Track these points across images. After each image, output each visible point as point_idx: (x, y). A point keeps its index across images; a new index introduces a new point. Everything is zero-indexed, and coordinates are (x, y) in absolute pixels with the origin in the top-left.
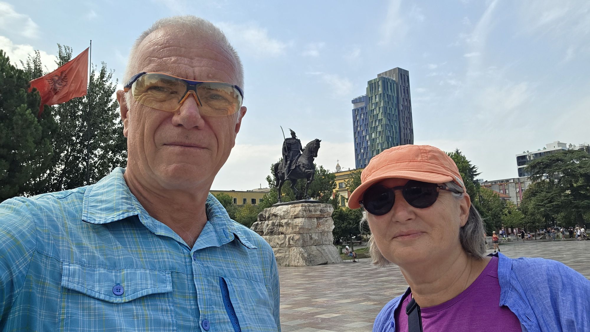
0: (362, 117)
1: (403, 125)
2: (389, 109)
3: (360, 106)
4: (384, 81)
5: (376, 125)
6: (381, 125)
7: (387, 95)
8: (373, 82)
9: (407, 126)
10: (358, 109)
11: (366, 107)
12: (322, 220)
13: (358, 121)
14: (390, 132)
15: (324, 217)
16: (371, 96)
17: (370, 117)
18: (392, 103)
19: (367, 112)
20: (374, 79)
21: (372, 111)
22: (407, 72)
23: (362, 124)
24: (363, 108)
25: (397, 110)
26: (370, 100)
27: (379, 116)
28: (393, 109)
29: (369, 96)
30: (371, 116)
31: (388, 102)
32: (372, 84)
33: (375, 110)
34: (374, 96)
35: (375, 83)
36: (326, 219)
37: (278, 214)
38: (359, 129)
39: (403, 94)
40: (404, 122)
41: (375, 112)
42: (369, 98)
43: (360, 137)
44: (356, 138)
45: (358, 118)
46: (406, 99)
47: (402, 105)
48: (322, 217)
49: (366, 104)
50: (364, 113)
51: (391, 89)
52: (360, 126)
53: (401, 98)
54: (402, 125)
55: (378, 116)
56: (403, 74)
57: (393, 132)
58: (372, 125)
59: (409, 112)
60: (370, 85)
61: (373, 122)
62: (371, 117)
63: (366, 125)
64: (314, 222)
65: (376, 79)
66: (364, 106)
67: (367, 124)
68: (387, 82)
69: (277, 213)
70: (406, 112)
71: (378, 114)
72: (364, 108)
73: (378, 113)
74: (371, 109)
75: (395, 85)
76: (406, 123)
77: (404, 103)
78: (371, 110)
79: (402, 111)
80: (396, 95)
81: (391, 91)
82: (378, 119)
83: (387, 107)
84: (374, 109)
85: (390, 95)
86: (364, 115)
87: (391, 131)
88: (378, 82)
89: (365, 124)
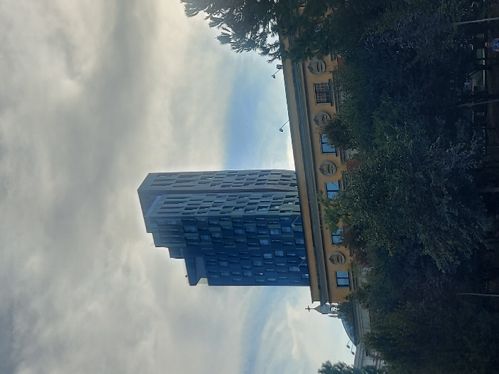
5: (244, 233)
10: (209, 272)
13: (232, 275)
16: (185, 242)
17: (225, 247)
21: (216, 242)
25: (220, 194)
27: (227, 228)
28: (217, 201)
33: (213, 236)
44: (268, 281)
45: (226, 274)
47: (211, 186)
49: (200, 253)
54: (251, 187)
57: (261, 202)
71: (222, 229)
79: (223, 186)
81: (182, 202)
82: (232, 228)
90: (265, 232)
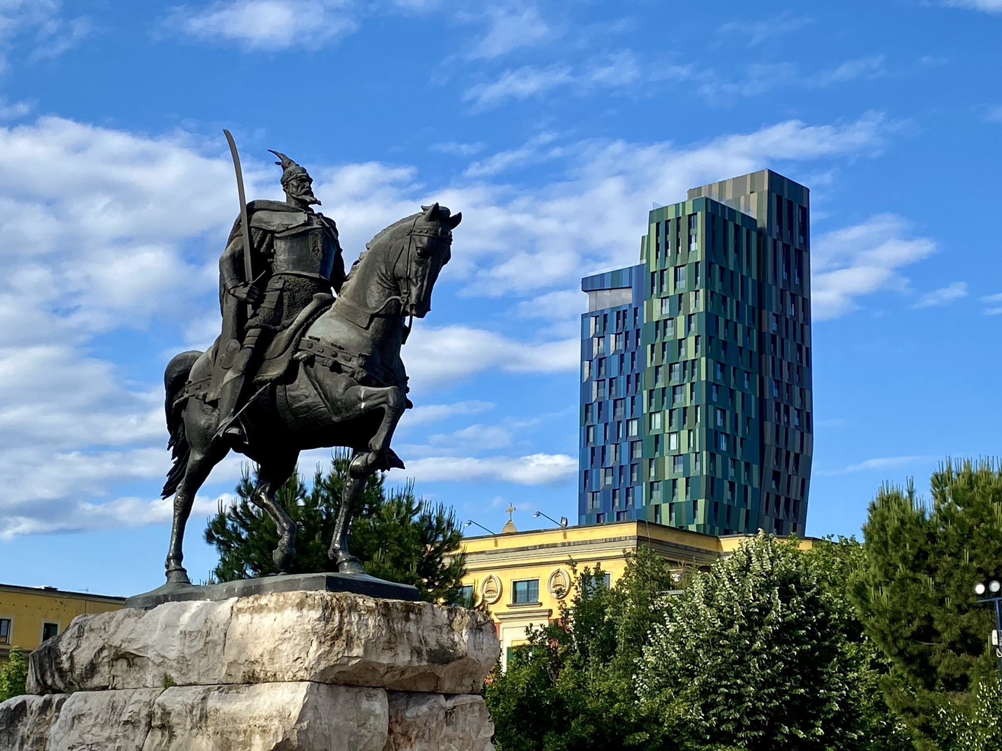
0: (620, 345)
1: (775, 393)
2: (727, 327)
3: (614, 304)
4: (713, 216)
5: (672, 383)
6: (692, 384)
7: (722, 269)
8: (671, 216)
9: (790, 399)
11: (636, 309)
12: (424, 708)
13: (600, 360)
14: (723, 417)
15: (434, 693)
16: (659, 269)
17: (649, 347)
18: (737, 302)
19: (638, 330)
20: (676, 206)
21: (657, 329)
22: (801, 193)
23: (614, 373)
24: (625, 311)
25: (755, 332)
26: (653, 285)
27: (683, 350)
28: (740, 327)
29: (653, 269)
30: (653, 346)
31: (724, 299)
32: (667, 221)
33: (669, 322)
34: (672, 270)
35: (678, 219)
36: (449, 704)
37: (150, 654)
38: (602, 393)
39: (782, 275)
40: (778, 383)
41: (670, 332)
42: (653, 273)
43: (606, 425)
44: (588, 427)
45: (601, 350)
46: (793, 296)
47: (774, 314)
48: (423, 687)
49: (639, 298)
50: (627, 333)
51: (737, 250)
52: (607, 382)
53: (774, 287)
54: (771, 393)
55: (680, 347)
56: (786, 196)
57: (736, 415)
58: (656, 381)
59: (799, 348)
60: (658, 224)
61: (662, 370)
62: (652, 352)
63: (633, 378)
64: (371, 713)
65: (683, 203)
66: (630, 305)
67: (637, 375)
68: (725, 221)
69: (145, 647)
70: (790, 346)
71: (680, 340)
72: (630, 314)
73: (681, 335)
74: (655, 319)
75: (754, 235)
76: (788, 385)
77: (784, 310)
78: (657, 322)
79: (774, 338)
80: (754, 276)
81: (739, 260)
82: (682, 359)
83: (717, 318)
84: (665, 321)
85: (732, 272)
86: (626, 339)
87: (728, 412)
88: (690, 216)
89: (629, 376)
90: (674, 424)
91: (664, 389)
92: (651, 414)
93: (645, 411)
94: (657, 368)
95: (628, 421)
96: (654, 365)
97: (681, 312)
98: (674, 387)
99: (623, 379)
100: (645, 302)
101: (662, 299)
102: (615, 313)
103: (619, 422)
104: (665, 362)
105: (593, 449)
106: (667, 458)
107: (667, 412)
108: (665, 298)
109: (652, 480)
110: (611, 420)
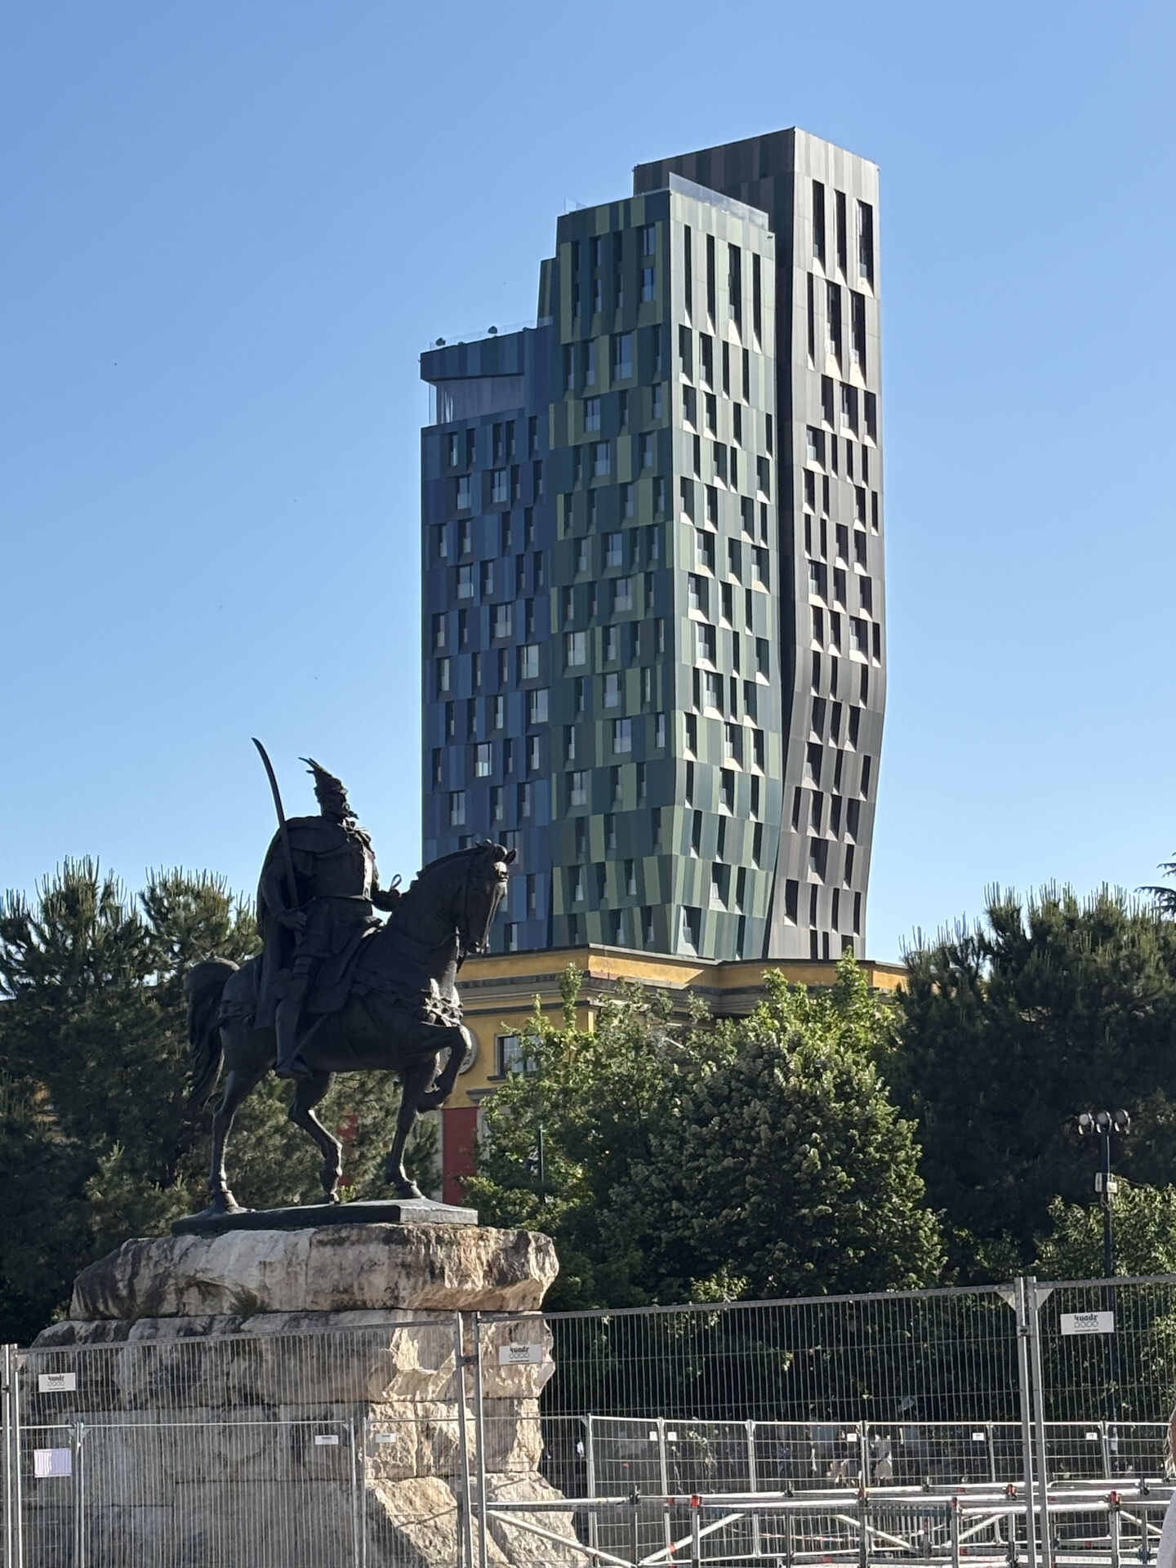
0: (501, 495)
3: (487, 410)
5: (608, 575)
6: (648, 575)
8: (602, 228)
10: (470, 432)
11: (532, 419)
13: (461, 524)
16: (578, 338)
17: (561, 498)
19: (537, 463)
20: (613, 206)
21: (577, 462)
23: (491, 550)
24: (510, 424)
26: (567, 372)
27: (630, 507)
29: (566, 338)
30: (568, 497)
32: (594, 240)
33: (601, 449)
34: (605, 341)
35: (617, 236)
38: (466, 590)
41: (602, 468)
42: (567, 346)
43: (474, 656)
44: (439, 661)
45: (463, 502)
49: (539, 398)
50: (515, 468)
52: (477, 567)
55: (624, 498)
58: (577, 569)
60: (575, 245)
61: (585, 545)
62: (568, 510)
63: (528, 562)
65: (627, 202)
66: (521, 411)
67: (537, 555)
71: (624, 486)
72: (520, 430)
73: (624, 476)
74: (571, 443)
78: (577, 448)
82: (627, 525)
84: (593, 445)
86: (514, 481)
88: (640, 229)
89: (520, 558)
90: (612, 656)
91: (591, 584)
92: (566, 635)
93: (554, 630)
94: (578, 541)
95: (519, 648)
96: (570, 535)
97: (625, 429)
98: (613, 581)
99: (508, 563)
100: (551, 407)
101: (586, 400)
102: (490, 427)
103: (501, 651)
104: (593, 530)
105: (449, 705)
106: (599, 725)
107: (599, 631)
108: (592, 398)
109: (570, 767)
110: (485, 645)
